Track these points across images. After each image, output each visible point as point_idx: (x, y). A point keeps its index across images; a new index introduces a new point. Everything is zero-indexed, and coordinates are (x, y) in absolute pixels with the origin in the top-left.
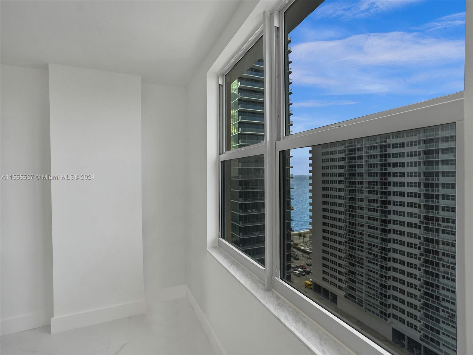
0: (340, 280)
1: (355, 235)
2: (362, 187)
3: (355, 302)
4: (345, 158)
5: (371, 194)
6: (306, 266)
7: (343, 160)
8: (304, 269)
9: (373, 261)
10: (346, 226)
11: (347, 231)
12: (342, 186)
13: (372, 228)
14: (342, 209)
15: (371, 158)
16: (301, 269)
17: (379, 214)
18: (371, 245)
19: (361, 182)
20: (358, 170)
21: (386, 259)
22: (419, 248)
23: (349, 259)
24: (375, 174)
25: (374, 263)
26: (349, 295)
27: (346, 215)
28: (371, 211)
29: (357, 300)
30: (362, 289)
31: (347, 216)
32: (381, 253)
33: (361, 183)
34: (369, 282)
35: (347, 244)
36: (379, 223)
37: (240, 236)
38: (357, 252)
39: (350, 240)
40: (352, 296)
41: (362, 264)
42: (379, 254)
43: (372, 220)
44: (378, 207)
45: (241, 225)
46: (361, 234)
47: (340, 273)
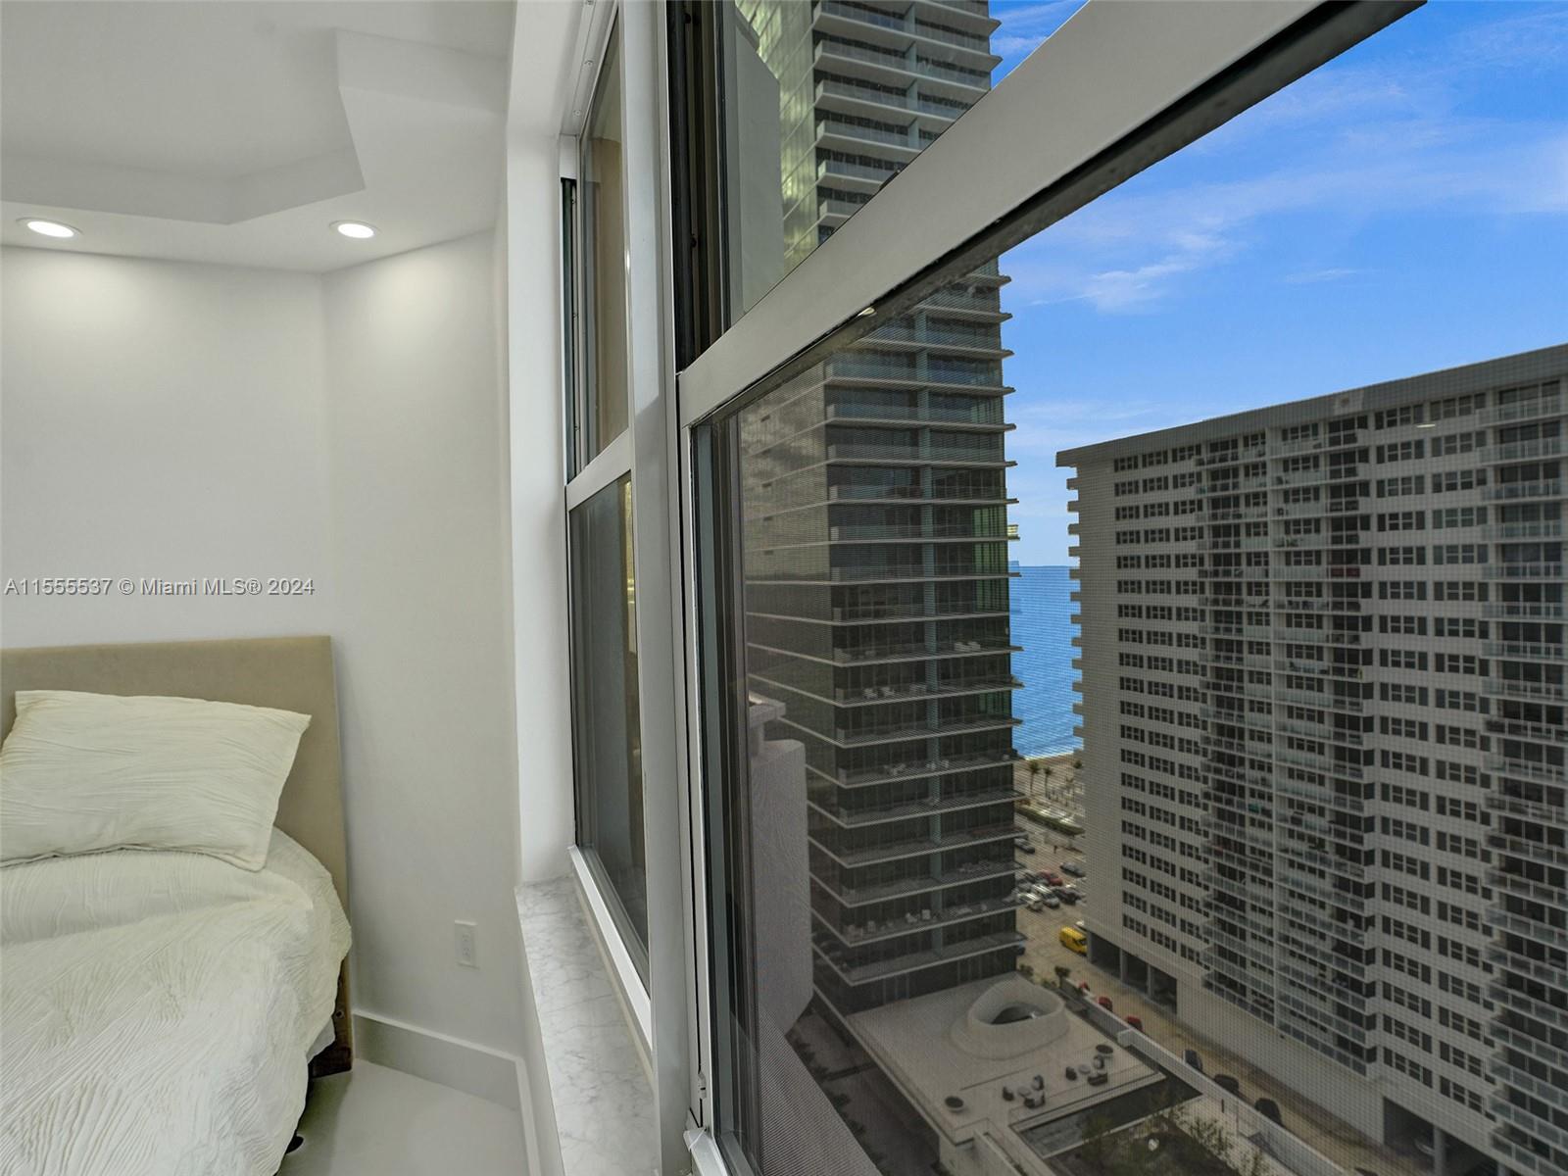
0: (1187, 927)
1: (1241, 770)
2: (1265, 604)
3: (1242, 1003)
4: (1200, 502)
5: (1299, 625)
6: (1062, 876)
7: (1192, 511)
8: (1055, 885)
9: (1308, 863)
10: (1207, 740)
11: (1210, 757)
12: (1191, 601)
13: (1300, 747)
14: (1193, 681)
15: (1296, 501)
16: (1045, 885)
17: (1328, 695)
18: (1301, 806)
19: (1258, 584)
20: (1249, 544)
21: (1354, 856)
22: (1486, 819)
23: (1218, 854)
24: (1313, 557)
25: (1312, 870)
26: (1221, 978)
27: (1205, 701)
28: (1300, 686)
29: (1249, 999)
30: (1270, 961)
31: (1211, 707)
32: (1340, 834)
33: (1258, 588)
34: (1294, 934)
35: (1211, 803)
36: (1328, 727)
38: (1249, 830)
39: (1221, 786)
40: (1232, 984)
41: (1268, 872)
42: (1330, 839)
43: (1300, 717)
44: (1323, 672)
45: (843, 741)
46: (1261, 767)
47: (1187, 902)
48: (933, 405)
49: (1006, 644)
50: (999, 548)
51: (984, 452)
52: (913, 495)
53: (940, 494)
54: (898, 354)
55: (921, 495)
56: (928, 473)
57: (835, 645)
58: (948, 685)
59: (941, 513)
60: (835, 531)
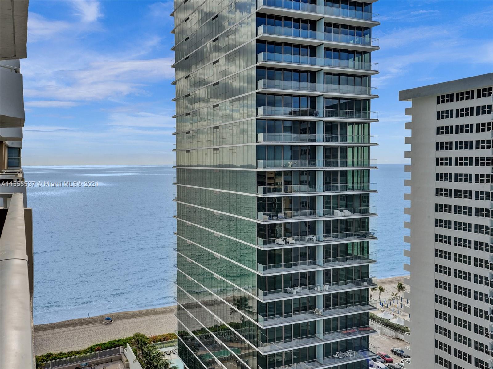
6: (393, 357)
8: (388, 362)
16: (382, 362)
37: (257, 295)
45: (262, 272)
48: (326, 56)
49: (366, 211)
50: (364, 151)
51: (357, 88)
52: (311, 115)
53: (328, 114)
54: (304, 21)
55: (316, 114)
56: (322, 99)
57: (258, 210)
58: (329, 237)
59: (328, 127)
60: (261, 136)
